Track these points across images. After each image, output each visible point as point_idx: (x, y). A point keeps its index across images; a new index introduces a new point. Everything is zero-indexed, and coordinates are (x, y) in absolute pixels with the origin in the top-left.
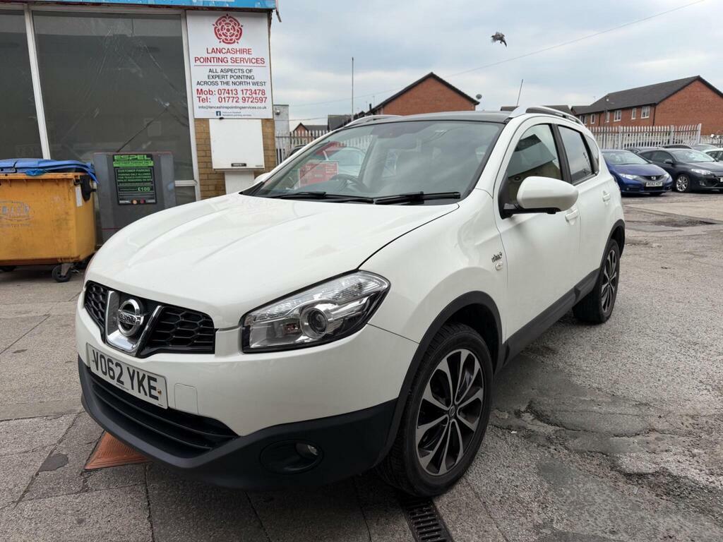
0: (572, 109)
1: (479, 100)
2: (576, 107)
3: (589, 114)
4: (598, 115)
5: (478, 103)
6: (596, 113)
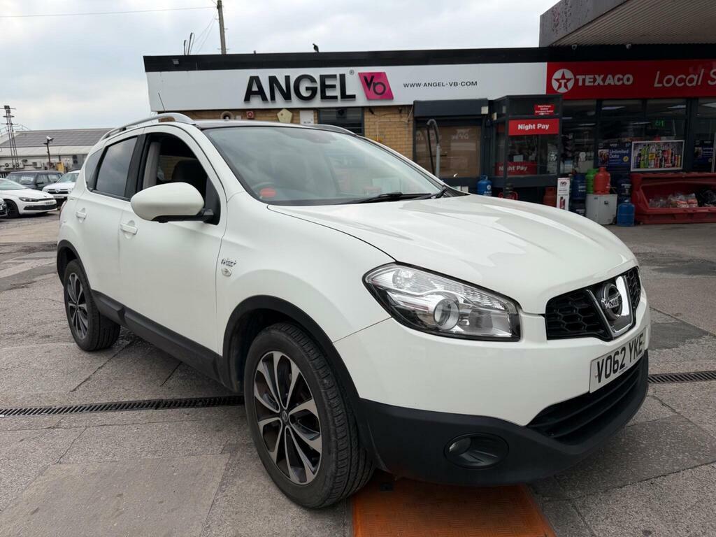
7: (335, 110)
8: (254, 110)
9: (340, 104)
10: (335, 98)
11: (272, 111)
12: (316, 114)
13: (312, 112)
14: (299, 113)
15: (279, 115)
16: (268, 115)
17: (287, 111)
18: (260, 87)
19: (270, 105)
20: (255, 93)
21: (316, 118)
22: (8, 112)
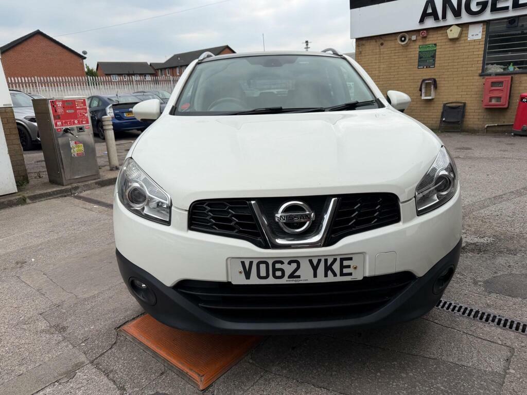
0: (150, 65)
1: (85, 56)
2: (153, 63)
3: (165, 69)
4: (171, 70)
5: (85, 58)
6: (170, 68)
7: (506, 20)
8: (427, 30)
9: (511, 13)
10: (507, 8)
11: (443, 28)
12: (485, 27)
13: (482, 24)
14: (468, 27)
15: (448, 31)
16: (439, 32)
17: (456, 27)
18: (434, 9)
19: (442, 24)
20: (430, 14)
21: (485, 30)
22: (307, 45)
